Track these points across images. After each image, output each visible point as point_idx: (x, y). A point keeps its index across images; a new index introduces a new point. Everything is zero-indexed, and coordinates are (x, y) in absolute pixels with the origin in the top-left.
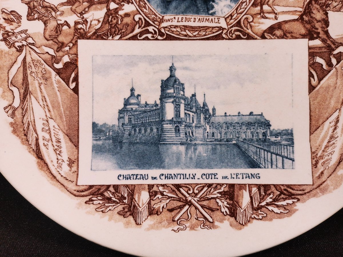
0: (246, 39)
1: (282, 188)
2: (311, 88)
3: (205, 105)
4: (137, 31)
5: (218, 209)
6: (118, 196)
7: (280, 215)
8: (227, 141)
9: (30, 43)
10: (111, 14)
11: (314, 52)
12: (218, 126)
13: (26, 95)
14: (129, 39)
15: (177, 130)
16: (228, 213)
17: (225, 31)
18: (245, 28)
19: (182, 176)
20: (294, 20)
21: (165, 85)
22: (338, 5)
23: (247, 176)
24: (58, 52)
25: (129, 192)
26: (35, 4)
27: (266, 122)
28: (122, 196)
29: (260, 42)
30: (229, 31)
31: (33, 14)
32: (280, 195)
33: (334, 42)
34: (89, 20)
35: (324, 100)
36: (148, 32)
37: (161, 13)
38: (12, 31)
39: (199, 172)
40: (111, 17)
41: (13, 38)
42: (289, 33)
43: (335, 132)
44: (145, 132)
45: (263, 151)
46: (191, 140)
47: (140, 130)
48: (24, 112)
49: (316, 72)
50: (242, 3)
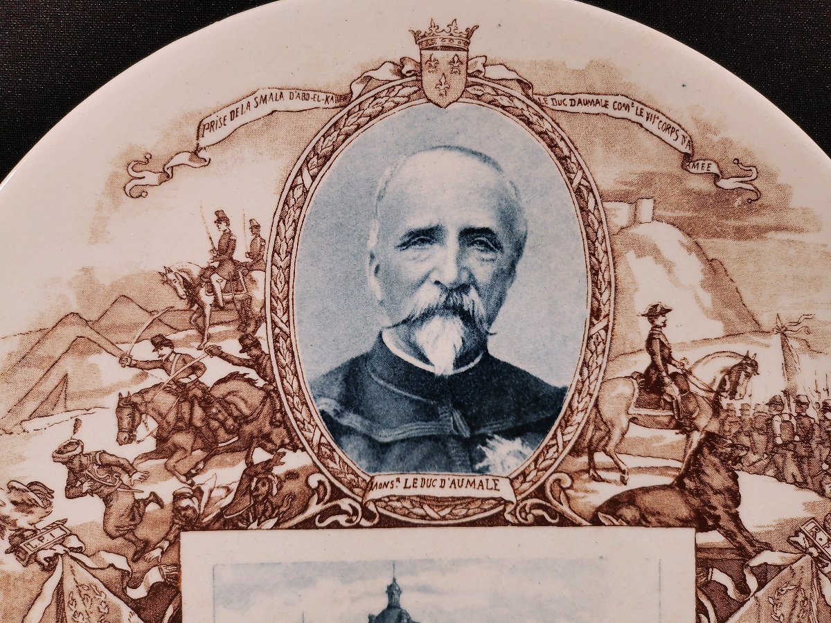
0: (559, 525)
4: (314, 508)
9: (72, 549)
10: (257, 474)
11: (708, 559)
14: (297, 527)
17: (510, 508)
18: (555, 502)
20: (664, 488)
22: (759, 460)
24: (135, 561)
26: (84, 460)
29: (589, 532)
30: (518, 508)
31: (79, 483)
33: (751, 540)
34: (205, 489)
36: (338, 510)
37: (369, 469)
38: (32, 528)
40: (255, 479)
41: (35, 542)
42: (653, 514)
49: (712, 602)
50: (548, 447)
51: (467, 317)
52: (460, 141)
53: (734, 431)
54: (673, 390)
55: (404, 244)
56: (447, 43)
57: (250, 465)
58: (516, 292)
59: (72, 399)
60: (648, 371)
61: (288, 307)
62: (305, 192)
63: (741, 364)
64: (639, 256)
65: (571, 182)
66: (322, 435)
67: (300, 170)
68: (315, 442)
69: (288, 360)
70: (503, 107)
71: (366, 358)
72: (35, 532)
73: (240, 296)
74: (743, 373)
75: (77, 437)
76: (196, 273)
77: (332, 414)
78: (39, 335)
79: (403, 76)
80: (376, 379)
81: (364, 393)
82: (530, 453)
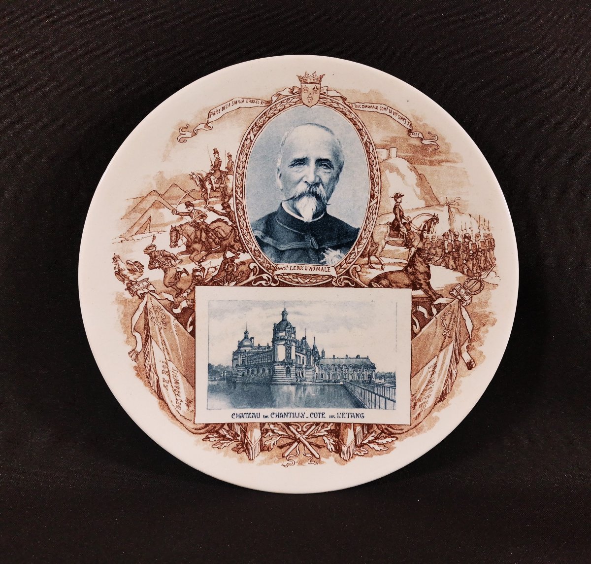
0: (354, 287)
1: (384, 427)
2: (414, 335)
3: (314, 347)
4: (252, 278)
5: (324, 446)
6: (232, 434)
7: (380, 452)
8: (335, 382)
9: (151, 291)
10: (228, 262)
11: (417, 302)
12: (327, 368)
13: (148, 340)
14: (244, 285)
15: (288, 371)
16: (334, 450)
17: (334, 279)
18: (353, 277)
19: (292, 415)
20: (399, 271)
21: (277, 328)
22: (439, 260)
23: (353, 415)
24: (176, 297)
25: (242, 430)
26: (156, 254)
27: (372, 365)
28: (235, 433)
29: (367, 290)
30: (338, 280)
31: (154, 263)
32: (381, 434)
33: (435, 293)
34: (206, 268)
35: (425, 346)
36: (262, 279)
37: (275, 261)
38: (135, 280)
39: (308, 411)
40: (227, 265)
41: (136, 287)
42: (395, 283)
43: (433, 377)
44: (258, 373)
45: (368, 392)
46: (301, 381)
47: (253, 371)
48: (146, 354)
49: (418, 320)
50: (351, 254)
51: (318, 197)
52: (317, 121)
53: (428, 247)
54: (404, 230)
55: (292, 165)
56: (312, 81)
57: (225, 258)
58: (338, 187)
59: (152, 227)
60: (394, 221)
61: (242, 191)
62: (251, 142)
63: (432, 219)
64: (391, 172)
65: (363, 139)
66: (256, 246)
67: (249, 132)
68: (253, 249)
69: (242, 214)
70: (335, 108)
71: (275, 214)
72: (136, 282)
73: (222, 186)
74: (433, 222)
75: (154, 243)
76: (204, 175)
77: (260, 238)
78: (140, 199)
79: (294, 94)
80: (279, 223)
81: (274, 229)
82: (343, 255)
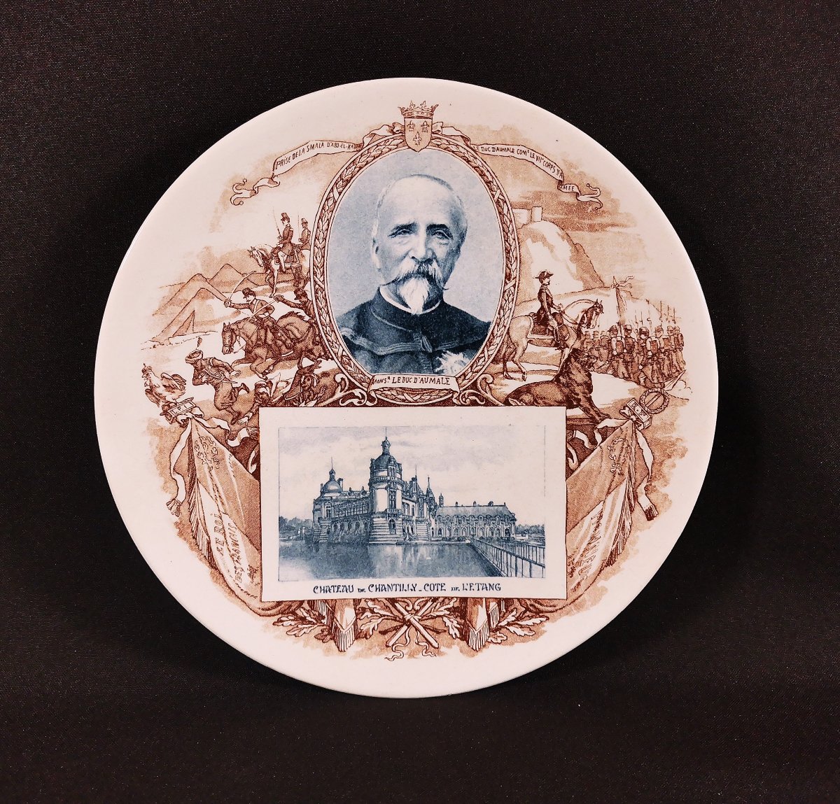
0: (484, 405)
1: (528, 602)
2: (569, 472)
3: (429, 492)
4: (339, 395)
5: (445, 631)
6: (314, 615)
7: (524, 638)
8: (459, 540)
9: (196, 415)
10: (304, 373)
11: (573, 425)
12: (449, 520)
13: (193, 485)
14: (328, 406)
15: (392, 526)
16: (458, 636)
17: (455, 396)
18: (482, 391)
19: (398, 587)
20: (547, 382)
21: (376, 466)
23: (485, 587)
24: (232, 424)
25: (329, 610)
26: (204, 363)
27: (510, 516)
28: (319, 614)
29: (503, 409)
30: (461, 395)
31: (200, 376)
32: (525, 612)
33: (598, 413)
34: (274, 382)
35: (585, 487)
36: (353, 396)
37: (371, 371)
38: (174, 401)
39: (421, 582)
40: (304, 377)
41: (176, 410)
42: (542, 399)
43: (597, 531)
44: (350, 527)
45: (505, 553)
46: (410, 539)
47: (342, 526)
48: (192, 506)
49: (575, 450)
51: (431, 279)
52: (427, 172)
53: (589, 348)
54: (553, 323)
55: (393, 234)
56: (420, 115)
57: (301, 368)
59: (197, 326)
60: (539, 312)
61: (323, 272)
62: (335, 202)
63: (593, 307)
64: (534, 242)
65: (493, 196)
67: (332, 188)
68: (339, 355)
69: (324, 304)
70: (453, 152)
71: (370, 303)
72: (176, 404)
73: (295, 265)
74: (594, 312)
75: (199, 348)
76: (269, 251)
77: (350, 338)
78: (179, 287)
79: (394, 133)
80: (376, 316)
81: (369, 325)
82: (468, 361)
